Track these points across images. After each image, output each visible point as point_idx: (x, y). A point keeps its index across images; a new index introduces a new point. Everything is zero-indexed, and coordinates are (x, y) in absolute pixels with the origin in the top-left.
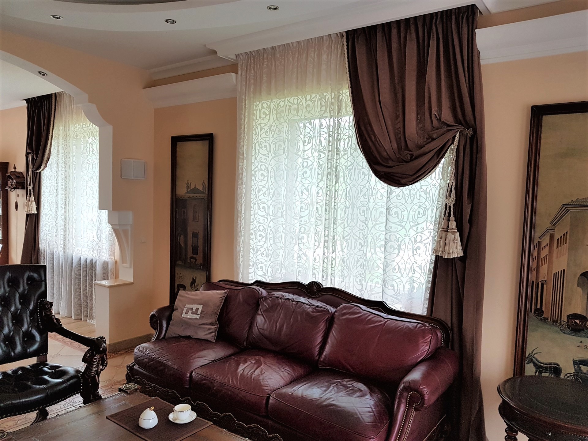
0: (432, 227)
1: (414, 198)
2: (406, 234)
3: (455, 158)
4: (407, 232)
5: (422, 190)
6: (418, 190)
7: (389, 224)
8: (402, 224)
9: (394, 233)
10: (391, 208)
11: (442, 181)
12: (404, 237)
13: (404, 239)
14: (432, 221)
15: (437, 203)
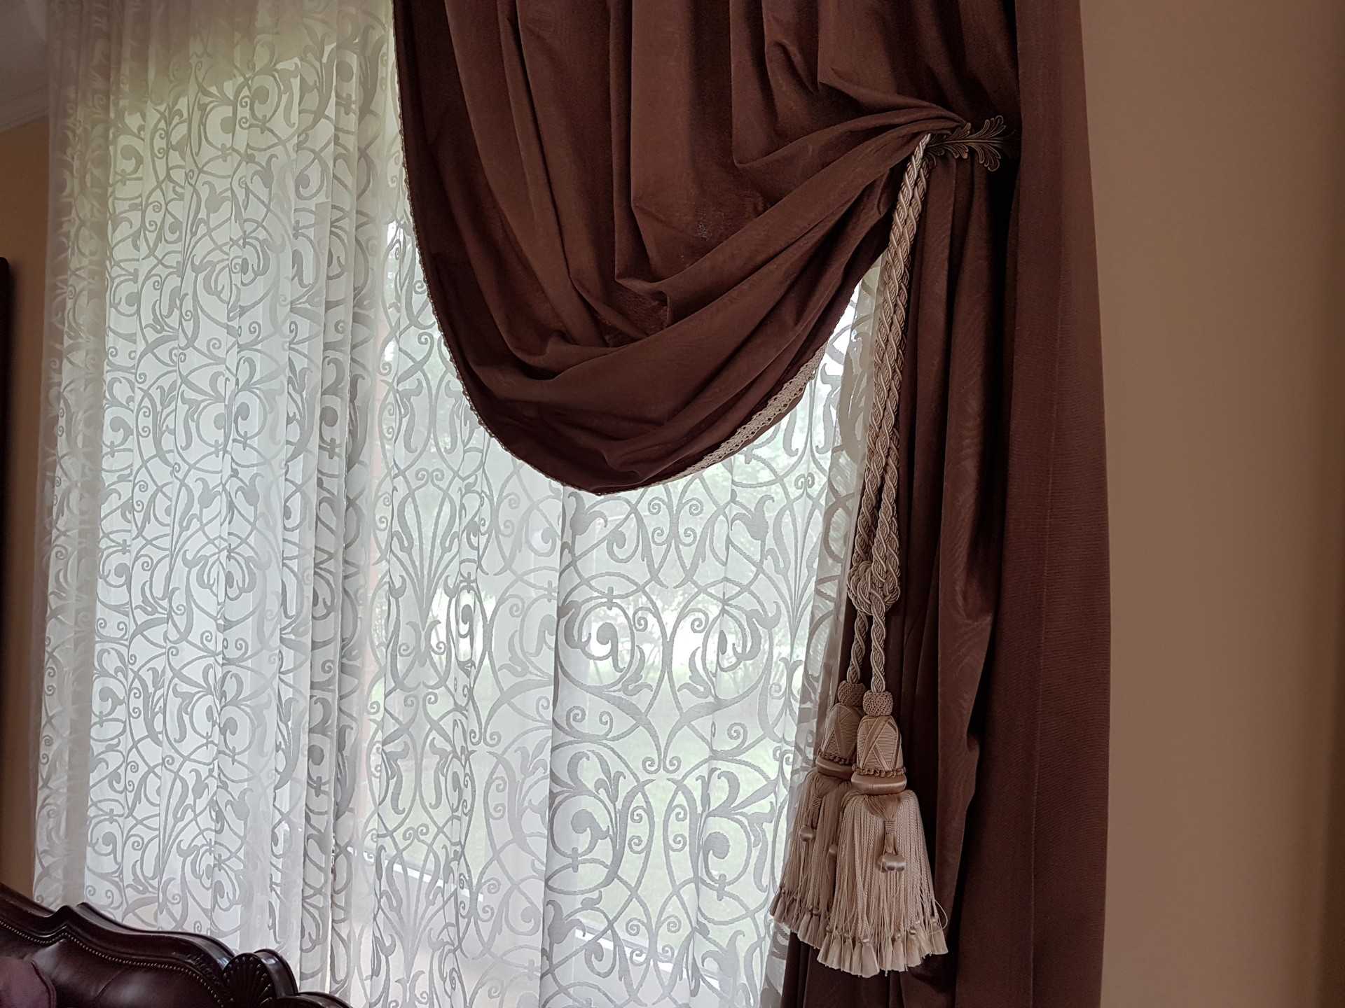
0: (790, 730)
1: (699, 555)
2: (655, 757)
3: (901, 312)
4: (663, 745)
5: (736, 510)
6: (721, 511)
7: (574, 697)
8: (634, 699)
9: (595, 747)
10: (578, 606)
11: (842, 461)
12: (643, 777)
13: (640, 787)
14: (791, 693)
15: (818, 592)
